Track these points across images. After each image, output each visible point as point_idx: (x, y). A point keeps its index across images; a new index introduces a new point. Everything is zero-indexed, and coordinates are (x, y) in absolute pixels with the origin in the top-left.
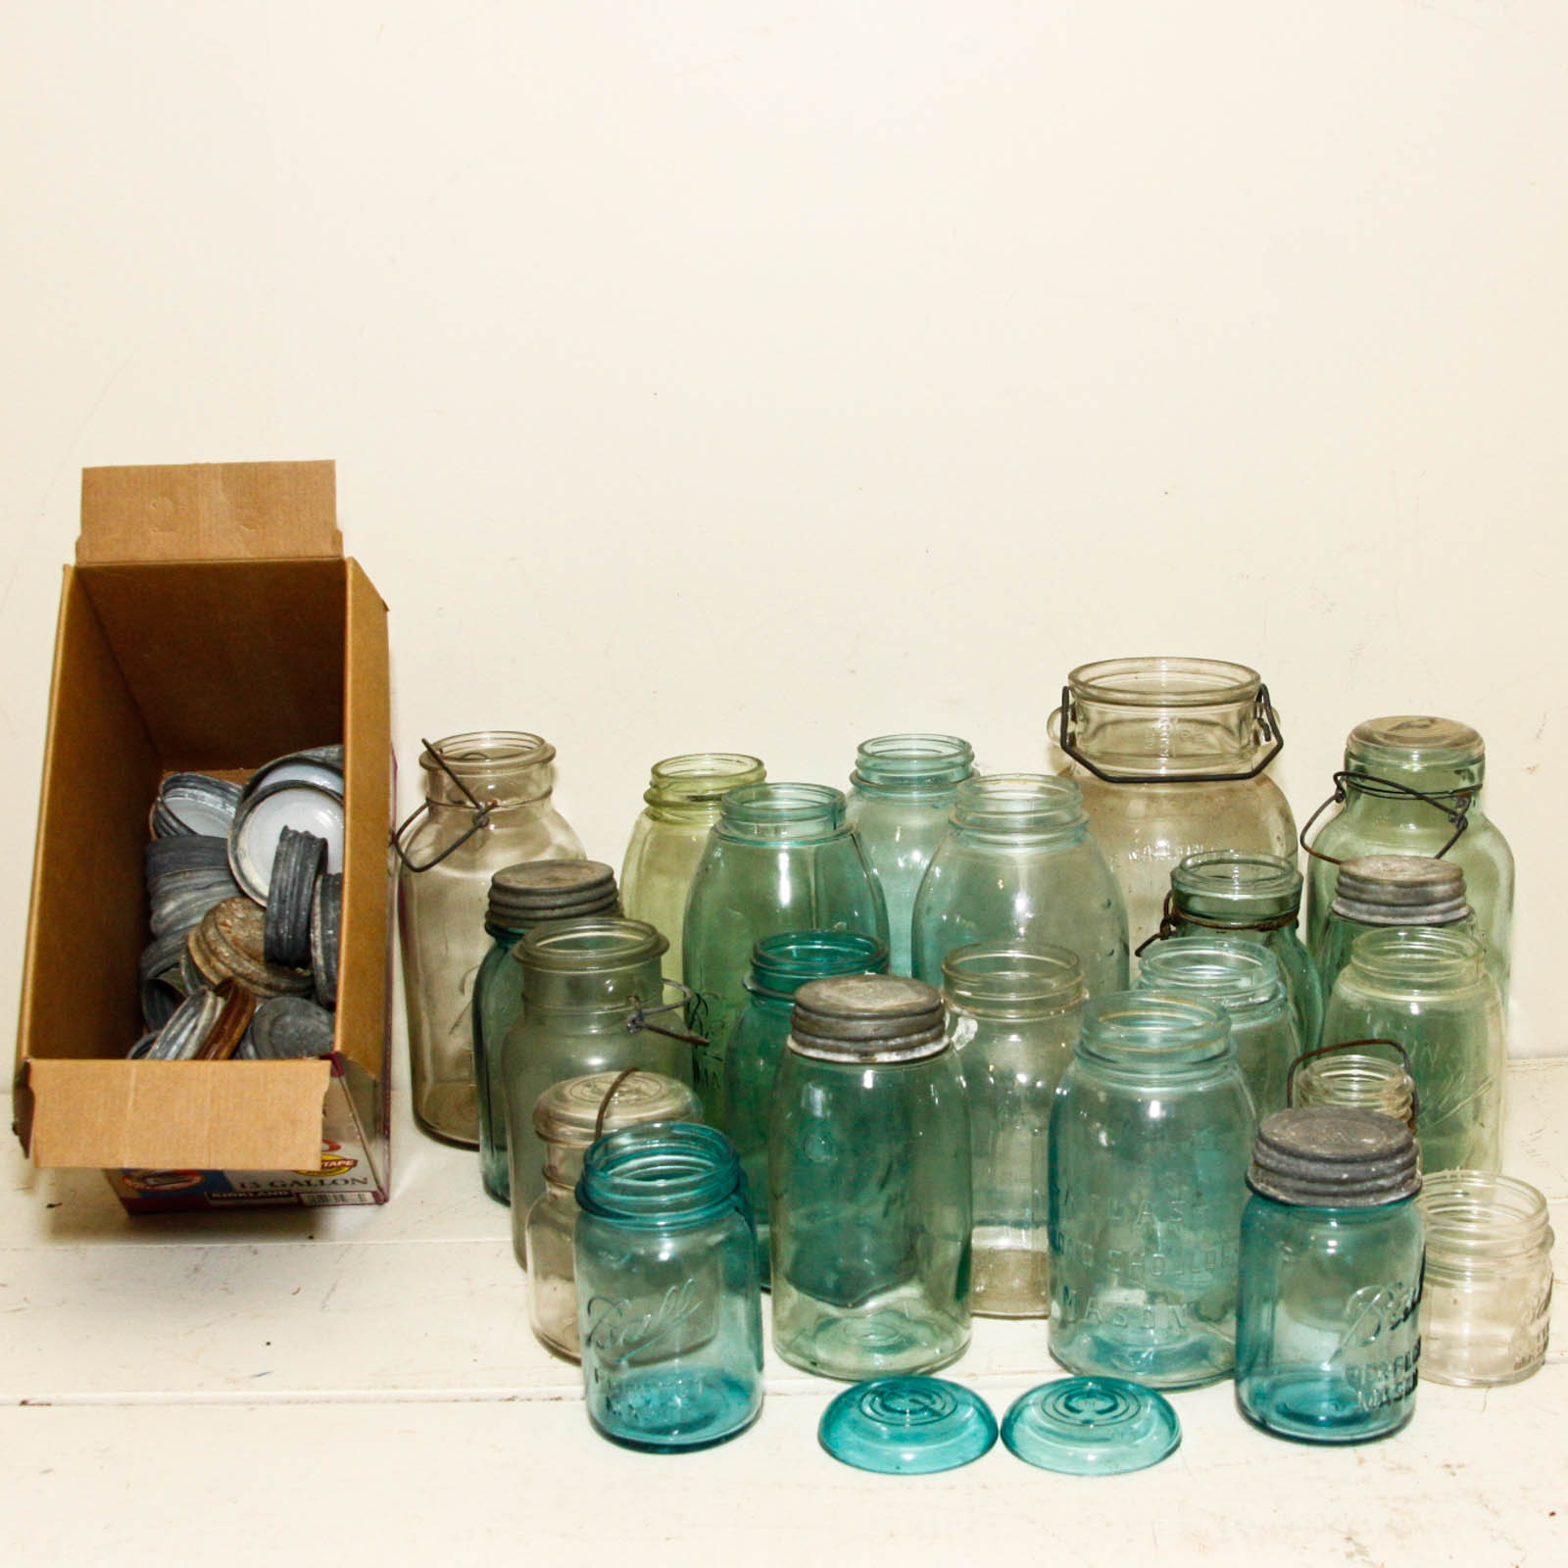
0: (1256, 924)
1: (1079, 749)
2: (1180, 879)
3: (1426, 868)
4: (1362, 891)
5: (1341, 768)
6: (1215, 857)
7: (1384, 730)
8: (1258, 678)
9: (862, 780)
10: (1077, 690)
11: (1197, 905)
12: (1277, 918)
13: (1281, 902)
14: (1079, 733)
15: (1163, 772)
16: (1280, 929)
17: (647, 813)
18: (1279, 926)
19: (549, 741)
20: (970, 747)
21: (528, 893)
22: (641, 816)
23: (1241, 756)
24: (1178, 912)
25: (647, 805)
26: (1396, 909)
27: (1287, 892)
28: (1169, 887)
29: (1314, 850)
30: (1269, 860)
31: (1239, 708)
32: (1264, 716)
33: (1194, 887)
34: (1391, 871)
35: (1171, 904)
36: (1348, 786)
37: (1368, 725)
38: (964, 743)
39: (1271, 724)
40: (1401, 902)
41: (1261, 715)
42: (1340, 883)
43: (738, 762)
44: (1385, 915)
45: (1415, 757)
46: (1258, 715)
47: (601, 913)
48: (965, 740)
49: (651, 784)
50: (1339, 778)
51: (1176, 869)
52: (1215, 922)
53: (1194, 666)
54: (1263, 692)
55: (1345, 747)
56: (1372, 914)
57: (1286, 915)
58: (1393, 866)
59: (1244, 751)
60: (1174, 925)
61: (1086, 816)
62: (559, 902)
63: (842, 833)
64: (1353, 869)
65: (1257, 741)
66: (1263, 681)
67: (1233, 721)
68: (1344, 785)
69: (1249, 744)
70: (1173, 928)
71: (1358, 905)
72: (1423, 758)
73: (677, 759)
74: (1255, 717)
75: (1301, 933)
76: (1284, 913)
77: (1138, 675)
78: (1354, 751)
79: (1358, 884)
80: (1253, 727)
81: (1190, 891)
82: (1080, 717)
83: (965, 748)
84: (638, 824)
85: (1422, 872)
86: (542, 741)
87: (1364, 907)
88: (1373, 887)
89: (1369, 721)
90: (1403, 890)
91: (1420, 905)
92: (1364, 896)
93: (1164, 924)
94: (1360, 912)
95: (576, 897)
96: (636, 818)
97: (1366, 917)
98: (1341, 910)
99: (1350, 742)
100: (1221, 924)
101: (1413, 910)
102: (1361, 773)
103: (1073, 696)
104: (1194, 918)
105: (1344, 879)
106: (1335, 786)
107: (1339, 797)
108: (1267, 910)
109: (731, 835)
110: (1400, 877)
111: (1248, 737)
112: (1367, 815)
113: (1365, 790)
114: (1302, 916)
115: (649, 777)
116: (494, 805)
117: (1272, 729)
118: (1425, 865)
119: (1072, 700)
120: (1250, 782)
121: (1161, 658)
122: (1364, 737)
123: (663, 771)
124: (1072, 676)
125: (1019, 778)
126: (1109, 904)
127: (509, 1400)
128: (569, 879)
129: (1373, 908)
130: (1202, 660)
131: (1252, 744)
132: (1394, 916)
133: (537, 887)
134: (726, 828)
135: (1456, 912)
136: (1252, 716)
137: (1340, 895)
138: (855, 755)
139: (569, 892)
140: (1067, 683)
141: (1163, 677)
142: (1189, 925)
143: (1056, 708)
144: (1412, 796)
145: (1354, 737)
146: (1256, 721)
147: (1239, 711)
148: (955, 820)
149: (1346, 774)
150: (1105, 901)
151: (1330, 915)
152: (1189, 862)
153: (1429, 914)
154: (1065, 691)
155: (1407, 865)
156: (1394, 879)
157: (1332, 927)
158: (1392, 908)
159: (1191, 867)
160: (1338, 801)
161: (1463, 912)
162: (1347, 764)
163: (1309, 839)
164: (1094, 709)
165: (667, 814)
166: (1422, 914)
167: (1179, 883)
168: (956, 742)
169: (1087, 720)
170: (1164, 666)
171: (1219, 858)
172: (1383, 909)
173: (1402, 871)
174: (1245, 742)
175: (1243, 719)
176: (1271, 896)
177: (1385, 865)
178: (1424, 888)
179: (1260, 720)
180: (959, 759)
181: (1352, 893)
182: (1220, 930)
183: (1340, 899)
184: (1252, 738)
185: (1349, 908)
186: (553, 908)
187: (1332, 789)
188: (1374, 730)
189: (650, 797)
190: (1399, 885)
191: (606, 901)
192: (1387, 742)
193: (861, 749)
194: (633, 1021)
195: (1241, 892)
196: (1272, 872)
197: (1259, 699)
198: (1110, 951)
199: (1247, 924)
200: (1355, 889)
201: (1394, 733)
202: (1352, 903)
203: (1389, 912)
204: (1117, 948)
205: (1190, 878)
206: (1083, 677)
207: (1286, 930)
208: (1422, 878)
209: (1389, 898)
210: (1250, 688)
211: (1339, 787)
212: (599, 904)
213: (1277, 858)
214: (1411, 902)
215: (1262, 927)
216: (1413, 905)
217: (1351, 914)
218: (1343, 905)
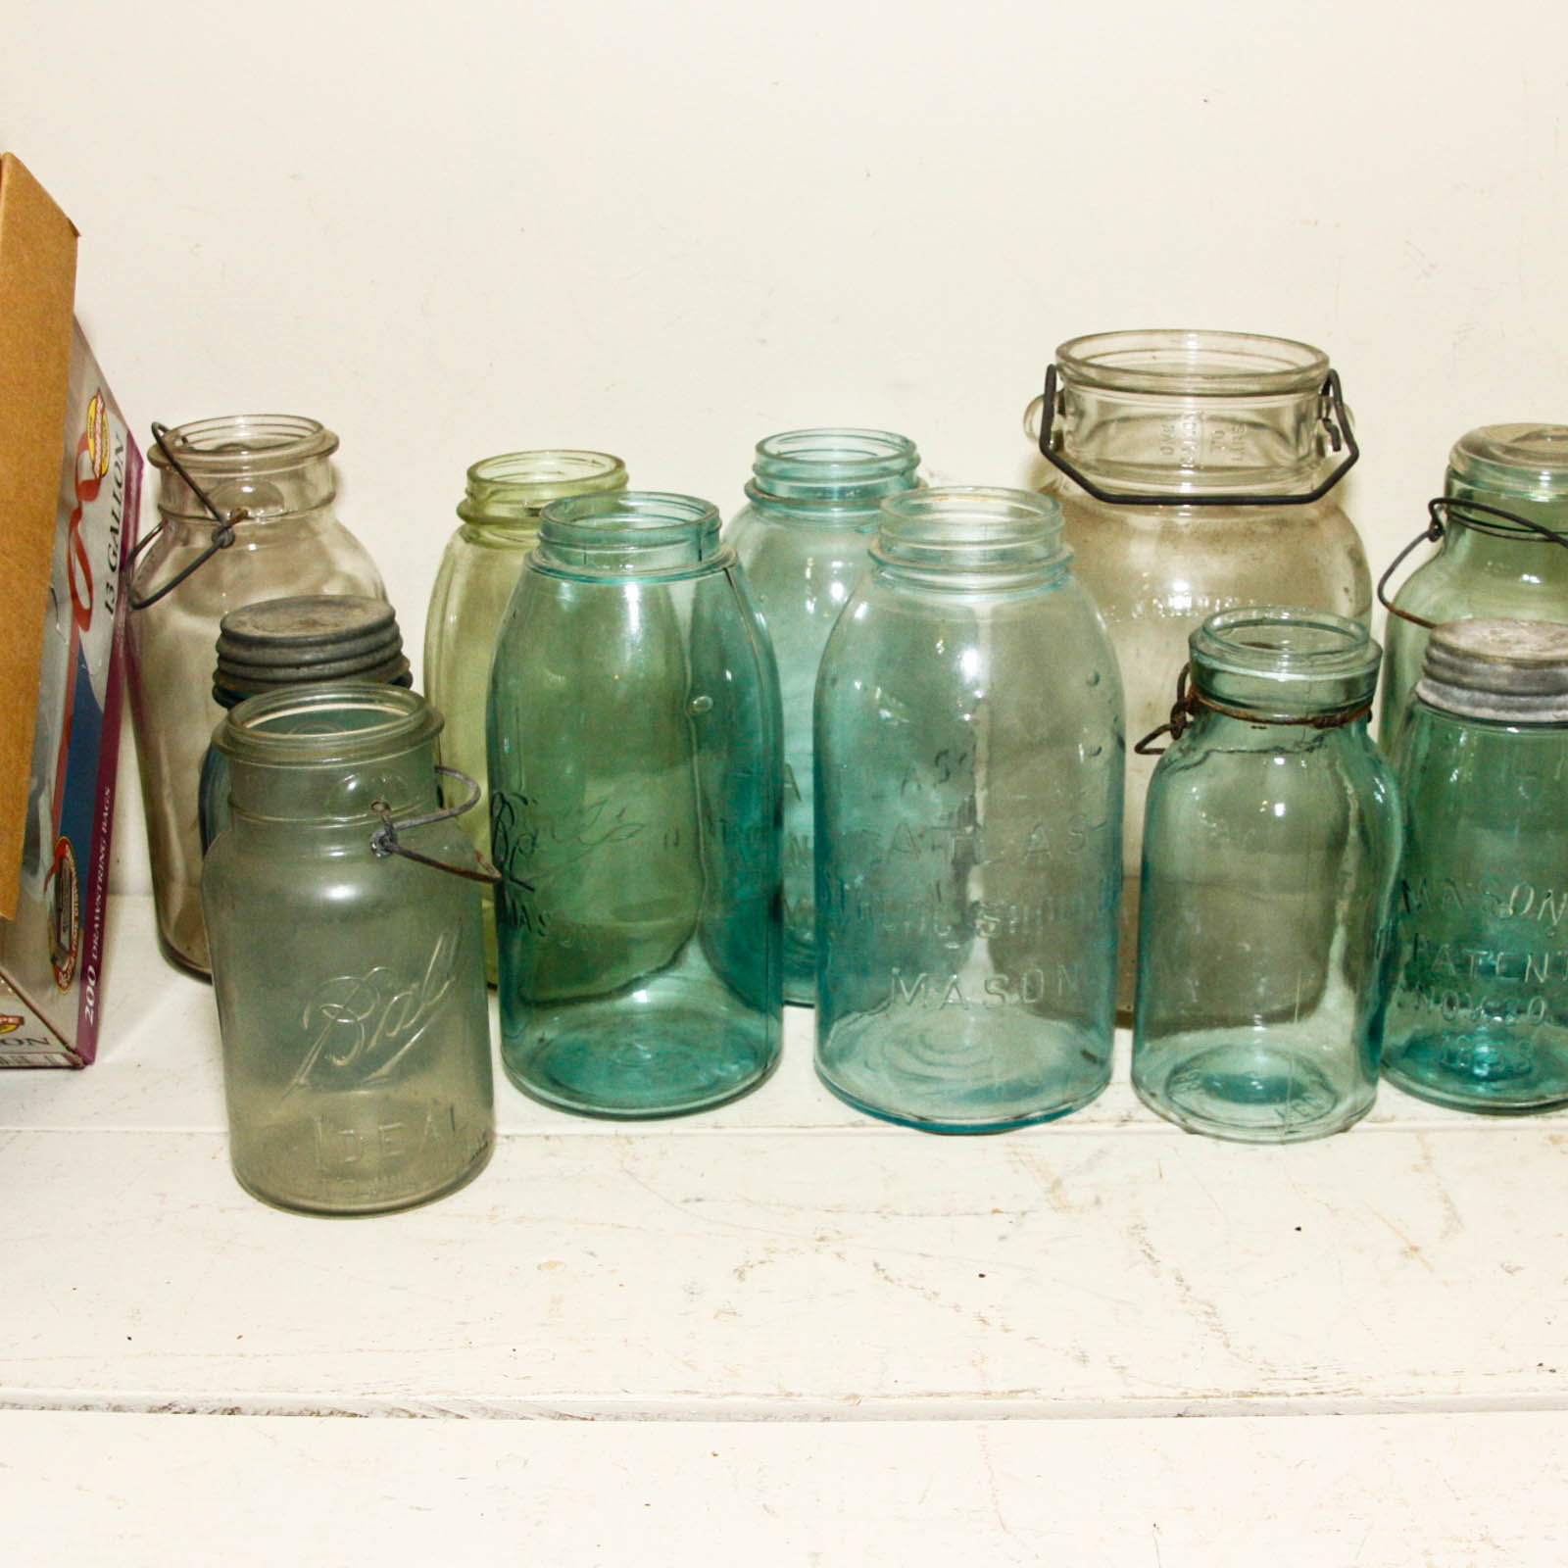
0: (1310, 717)
1: (1067, 456)
2: (1201, 646)
3: (1552, 639)
4: (1464, 672)
5: (1440, 494)
6: (1254, 615)
7: (1506, 440)
8: (1325, 361)
9: (762, 491)
10: (1066, 370)
11: (1225, 686)
12: (1343, 709)
13: (1350, 685)
14: (1069, 432)
15: (1186, 489)
16: (1345, 725)
17: (461, 531)
18: (1344, 721)
19: (328, 426)
20: (914, 447)
21: (263, 643)
22: (453, 537)
23: (1297, 471)
24: (1198, 695)
25: (461, 522)
26: (1512, 699)
27: (1359, 671)
28: (1186, 660)
29: (1398, 607)
30: (1332, 622)
31: (1297, 401)
32: (1333, 416)
33: (1221, 659)
34: (1504, 641)
35: (1188, 683)
36: (1449, 518)
37: (1482, 435)
38: (906, 441)
39: (1341, 424)
40: (1522, 689)
41: (1328, 414)
42: (1430, 658)
43: (594, 462)
44: (1496, 707)
45: (1545, 477)
46: (1324, 415)
47: (365, 675)
48: (909, 438)
49: (467, 491)
50: (1436, 506)
51: (1196, 631)
52: (1250, 712)
53: (1234, 344)
54: (1332, 381)
55: (1447, 463)
56: (1477, 705)
57: (1356, 704)
58: (1507, 634)
59: (1304, 463)
60: (1191, 713)
61: (1068, 549)
62: (308, 657)
63: (712, 567)
64: (1449, 639)
65: (1321, 452)
66: (1332, 365)
67: (1288, 422)
68: (1443, 517)
69: (1309, 454)
70: (1189, 718)
71: (1456, 692)
72: (1558, 480)
73: (510, 457)
74: (1320, 417)
75: (1373, 729)
76: (1352, 702)
77: (1156, 354)
78: (1461, 469)
79: (1457, 662)
80: (1316, 431)
81: (1216, 665)
82: (1070, 409)
83: (908, 451)
84: (449, 548)
85: (1549, 644)
86: (320, 427)
87: (1465, 694)
88: (1478, 666)
89: (1483, 428)
90: (1523, 672)
91: (1548, 694)
92: (1466, 680)
93: (1177, 710)
94: (1459, 701)
95: (330, 650)
96: (445, 539)
97: (1466, 710)
98: (1431, 698)
99: (1455, 456)
100: (1261, 715)
101: (1537, 701)
102: (1466, 501)
103: (1062, 379)
104: (1223, 705)
105: (1436, 653)
106: (1429, 518)
107: (1435, 532)
108: (1326, 697)
109: (549, 566)
110: (1518, 652)
111: (1308, 446)
112: (1476, 561)
113: (1473, 525)
114: (1376, 708)
115: (463, 483)
116: (243, 516)
117: (1343, 434)
118: (1551, 634)
119: (1060, 385)
120: (1311, 510)
121: (1189, 331)
122: (1475, 449)
123: (484, 473)
124: (1061, 352)
125: (977, 491)
126: (1097, 680)
127: (164, 1408)
128: (331, 622)
129: (1478, 695)
130: (1247, 336)
131: (1314, 455)
132: (1509, 709)
133: (280, 635)
134: (544, 556)
136: (1315, 414)
137: (1429, 675)
138: (753, 457)
139: (322, 643)
140: (1054, 360)
141: (1193, 355)
142: (1213, 715)
143: (1036, 395)
144: (1538, 535)
145: (1463, 451)
146: (1320, 422)
147: (1298, 406)
148: (877, 553)
149: (1446, 501)
150: (1091, 676)
151: (1414, 704)
152: (1217, 622)
154: (1051, 372)
155: (1524, 633)
156: (1509, 654)
157: (1416, 722)
158: (1506, 698)
159: (1219, 629)
160: (1433, 539)
162: (1449, 487)
163: (1390, 594)
164: (1091, 398)
165: (487, 534)
166: (1548, 708)
167: (1200, 652)
168: (897, 441)
169: (1080, 414)
170: (1192, 343)
171: (1260, 617)
172: (1493, 698)
173: (1519, 642)
174: (1302, 451)
175: (1302, 418)
176: (1334, 677)
177: (1493, 633)
178: (1555, 670)
179: (1327, 421)
180: (898, 464)
181: (1448, 674)
182: (1257, 725)
183: (1430, 682)
184: (1313, 445)
185: (1443, 695)
186: (298, 666)
187: (1425, 523)
188: (1488, 439)
189: (465, 511)
190: (1518, 664)
191: (378, 656)
192: (1509, 457)
193: (760, 448)
194: (381, 841)
195: (1291, 670)
196: (1335, 641)
197: (1326, 391)
198: (1097, 749)
199: (1296, 717)
200: (1451, 667)
201: (1517, 445)
202: (1448, 688)
203: (1504, 703)
204: (1108, 744)
205: (1215, 646)
206: (1077, 353)
207: (1354, 727)
208: (1547, 655)
209: (1503, 683)
210: (1314, 374)
211: (1435, 521)
212: (368, 660)
213: (1345, 620)
214: (1534, 688)
215: (1320, 721)
216: (1537, 694)
217: (1446, 705)
218: (1433, 689)
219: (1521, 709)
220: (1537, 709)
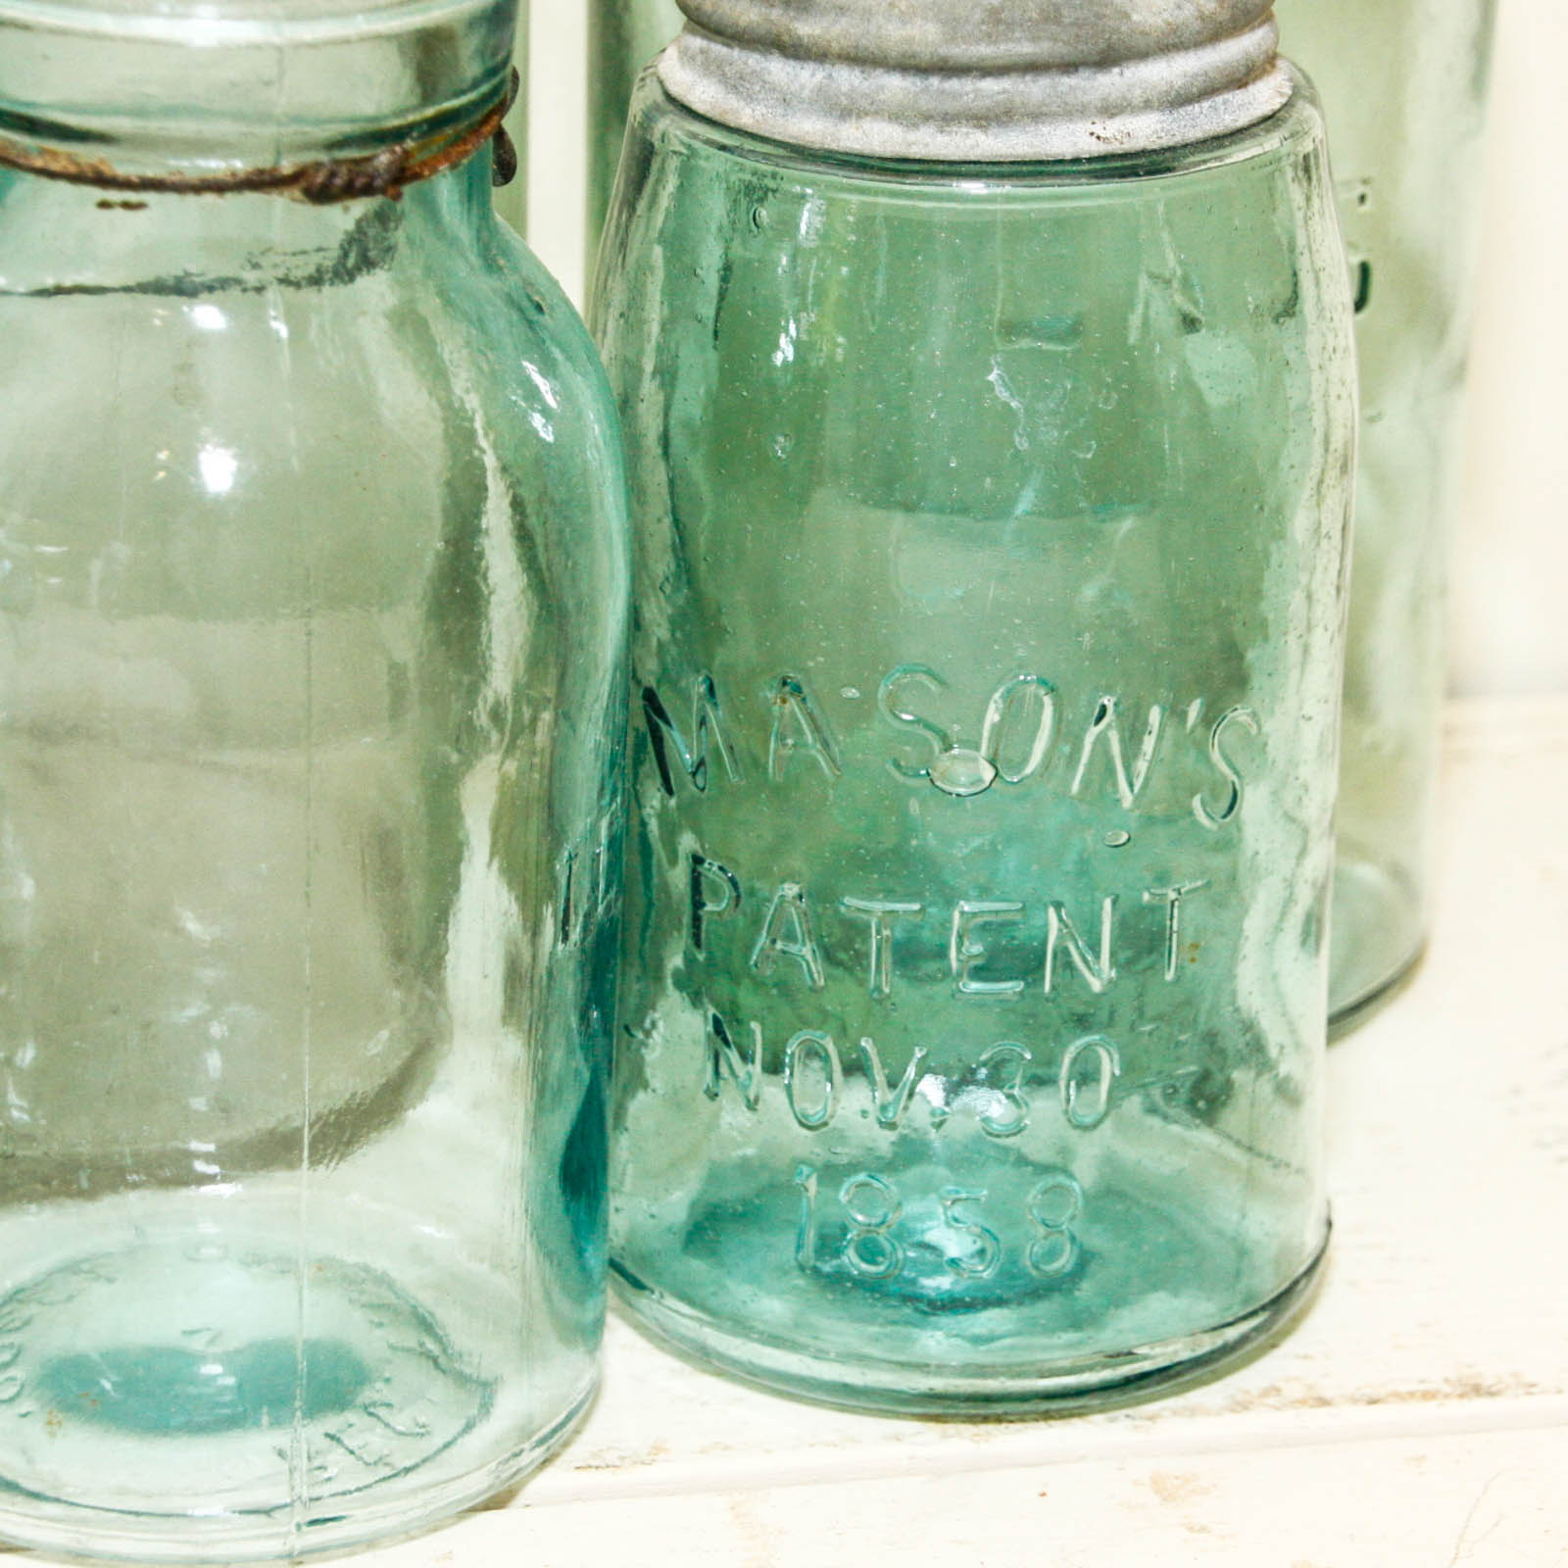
0: (287, 167)
12: (398, 135)
26: (954, 84)
40: (984, 51)
44: (899, 115)
52: (88, 155)
56: (847, 111)
71: (777, 68)
87: (806, 76)
91: (1069, 67)
97: (811, 129)
98: (703, 94)
101: (1034, 89)
129: (847, 78)
132: (948, 120)
135: (1237, 97)
153: (1110, 110)
158: (935, 81)
161: (1264, 96)
166: (1073, 112)
172: (895, 86)
182: (114, 195)
183: (697, 43)
185: (735, 84)
199: (240, 166)
202: (753, 60)
203: (925, 104)
214: (1025, 49)
215: (320, 178)
216: (1032, 67)
217: (746, 116)
218: (711, 68)
219: (983, 119)
220: (1037, 116)
